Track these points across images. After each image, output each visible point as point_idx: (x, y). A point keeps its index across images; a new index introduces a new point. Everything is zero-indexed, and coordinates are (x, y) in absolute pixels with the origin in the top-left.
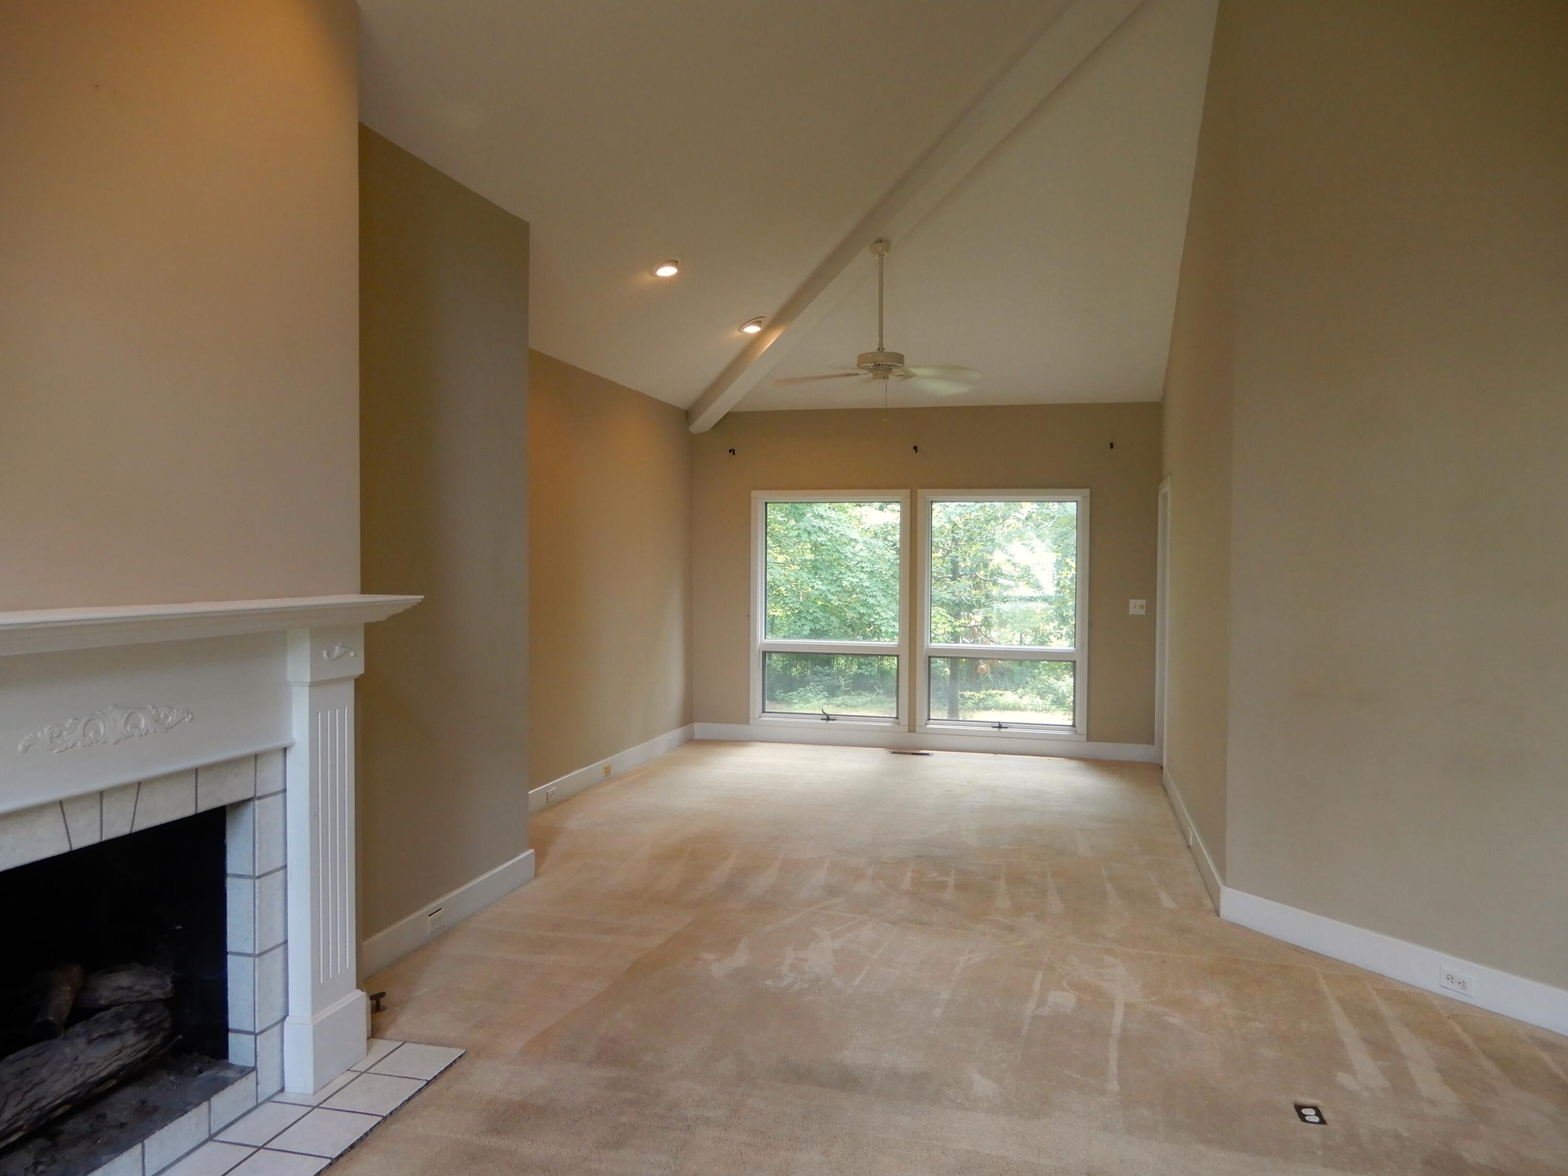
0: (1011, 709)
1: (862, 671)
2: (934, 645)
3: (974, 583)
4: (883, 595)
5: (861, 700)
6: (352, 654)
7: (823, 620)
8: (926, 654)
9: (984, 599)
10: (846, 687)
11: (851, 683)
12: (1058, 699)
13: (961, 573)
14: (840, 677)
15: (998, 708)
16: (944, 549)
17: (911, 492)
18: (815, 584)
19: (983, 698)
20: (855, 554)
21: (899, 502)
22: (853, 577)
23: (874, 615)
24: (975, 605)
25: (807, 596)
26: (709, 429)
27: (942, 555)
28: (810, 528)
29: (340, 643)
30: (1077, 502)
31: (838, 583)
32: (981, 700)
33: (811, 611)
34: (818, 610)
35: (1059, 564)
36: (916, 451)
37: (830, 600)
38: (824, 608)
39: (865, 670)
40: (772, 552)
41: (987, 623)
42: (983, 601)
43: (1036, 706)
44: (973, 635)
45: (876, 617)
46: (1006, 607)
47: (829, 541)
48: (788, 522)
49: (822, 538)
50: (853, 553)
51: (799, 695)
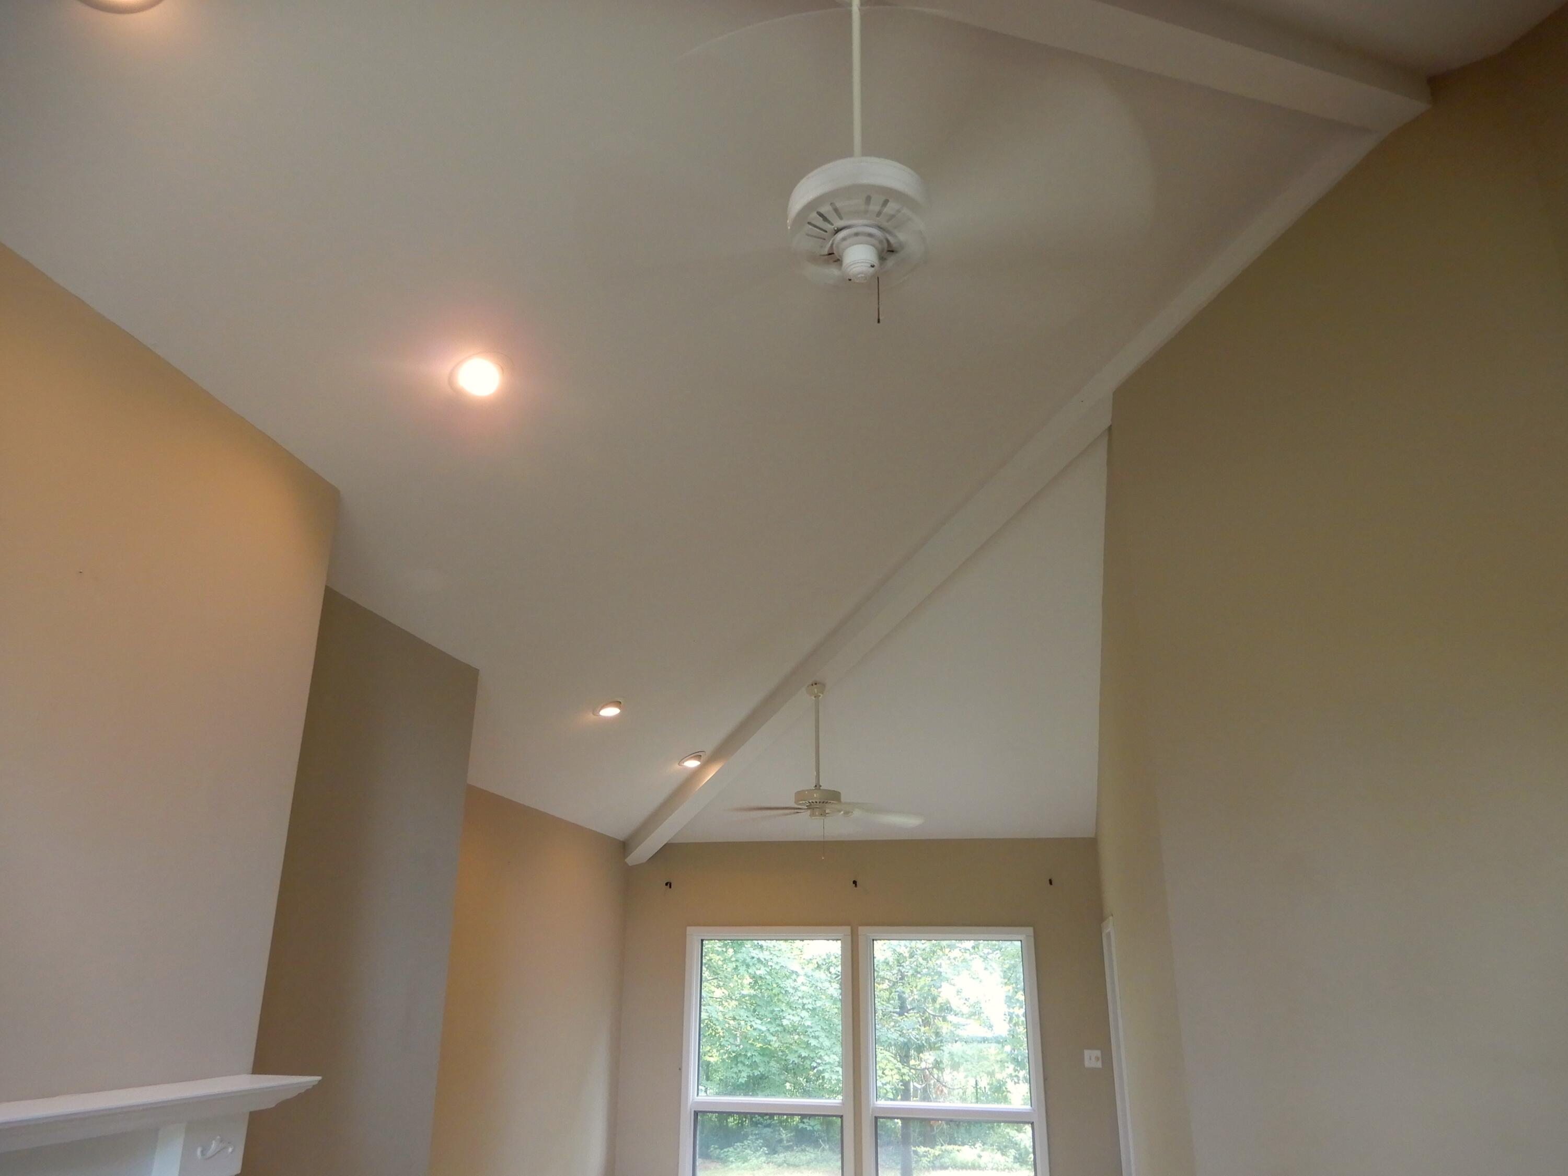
0: (970, 1168)
1: (804, 1126)
2: (882, 1103)
3: (923, 1018)
4: (826, 1036)
5: (805, 1158)
6: (230, 1150)
7: (762, 1065)
8: (872, 1115)
9: (934, 1038)
10: (788, 1141)
11: (794, 1136)
12: (1020, 1155)
13: (909, 1008)
14: (781, 1129)
15: (956, 1167)
16: (890, 981)
17: (852, 928)
18: (753, 1023)
19: (939, 1155)
20: (796, 989)
21: (840, 940)
22: (793, 1015)
23: (816, 1058)
24: (925, 1044)
25: (745, 1037)
26: (647, 860)
27: (888, 987)
28: (748, 960)
29: (218, 1137)
30: (1021, 941)
31: (778, 1022)
32: (936, 1157)
33: (749, 1054)
34: (756, 1054)
35: (1009, 1000)
36: (856, 885)
37: (770, 1041)
38: (764, 1052)
39: (807, 1124)
40: (710, 985)
41: (938, 1065)
42: (933, 1040)
43: (997, 1164)
44: (924, 1078)
45: (819, 1061)
46: (957, 1048)
47: (769, 975)
48: (726, 952)
49: (762, 971)
50: (794, 988)
51: (735, 1151)
